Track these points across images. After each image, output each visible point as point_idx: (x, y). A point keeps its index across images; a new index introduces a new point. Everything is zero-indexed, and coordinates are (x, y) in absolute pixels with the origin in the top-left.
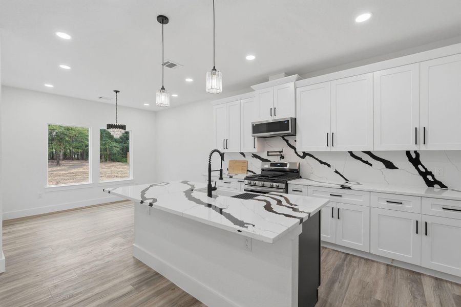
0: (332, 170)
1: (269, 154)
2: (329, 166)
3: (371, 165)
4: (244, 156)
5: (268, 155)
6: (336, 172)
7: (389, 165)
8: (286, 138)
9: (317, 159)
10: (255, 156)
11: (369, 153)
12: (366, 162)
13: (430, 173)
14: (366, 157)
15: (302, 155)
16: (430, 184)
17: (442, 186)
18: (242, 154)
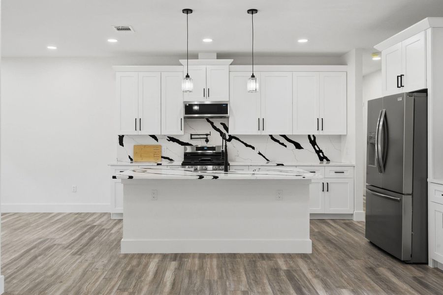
0: (256, 152)
1: (193, 137)
2: (253, 148)
3: (286, 146)
4: (157, 140)
5: (191, 138)
6: (260, 154)
7: (298, 146)
8: (210, 120)
9: (243, 142)
10: (172, 139)
11: (284, 136)
12: (283, 144)
13: (321, 151)
14: (283, 140)
15: (228, 137)
16: (321, 159)
17: (328, 160)
18: (154, 137)
